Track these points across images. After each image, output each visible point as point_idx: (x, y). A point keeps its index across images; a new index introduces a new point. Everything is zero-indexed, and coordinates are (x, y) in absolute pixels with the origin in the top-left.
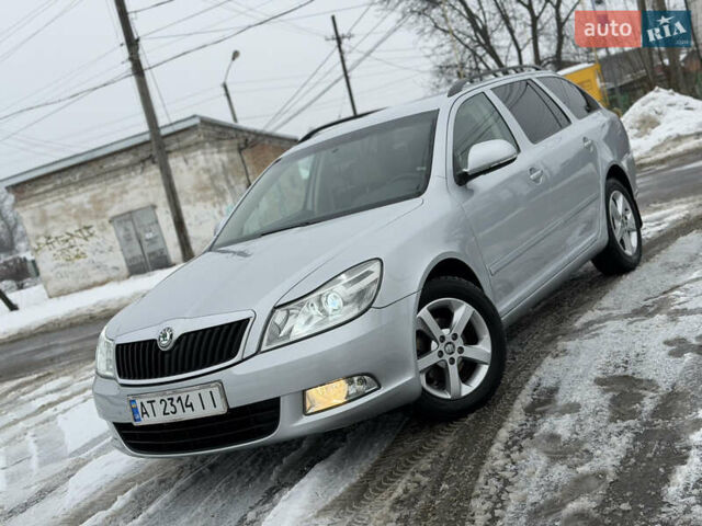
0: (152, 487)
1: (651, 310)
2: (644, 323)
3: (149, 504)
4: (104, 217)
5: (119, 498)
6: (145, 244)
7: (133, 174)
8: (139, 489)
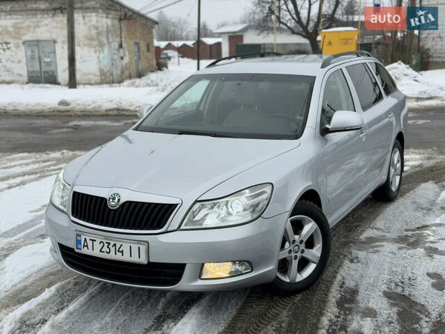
0: (70, 286)
1: (411, 240)
2: (410, 251)
3: (70, 301)
4: (20, 39)
5: (47, 290)
6: (43, 64)
7: (46, 16)
8: (61, 286)
